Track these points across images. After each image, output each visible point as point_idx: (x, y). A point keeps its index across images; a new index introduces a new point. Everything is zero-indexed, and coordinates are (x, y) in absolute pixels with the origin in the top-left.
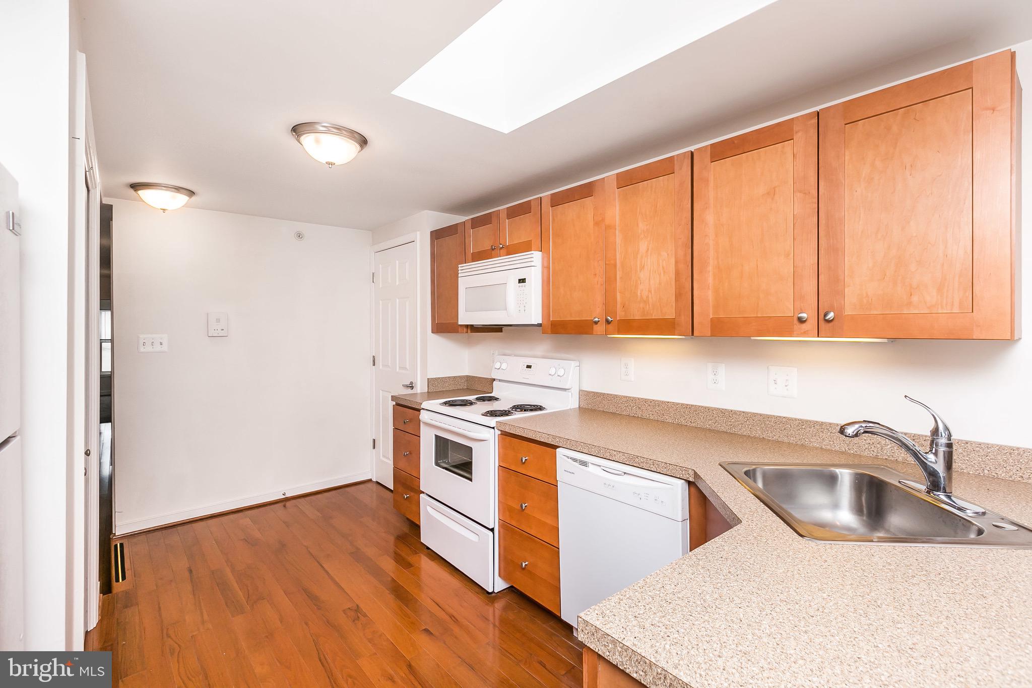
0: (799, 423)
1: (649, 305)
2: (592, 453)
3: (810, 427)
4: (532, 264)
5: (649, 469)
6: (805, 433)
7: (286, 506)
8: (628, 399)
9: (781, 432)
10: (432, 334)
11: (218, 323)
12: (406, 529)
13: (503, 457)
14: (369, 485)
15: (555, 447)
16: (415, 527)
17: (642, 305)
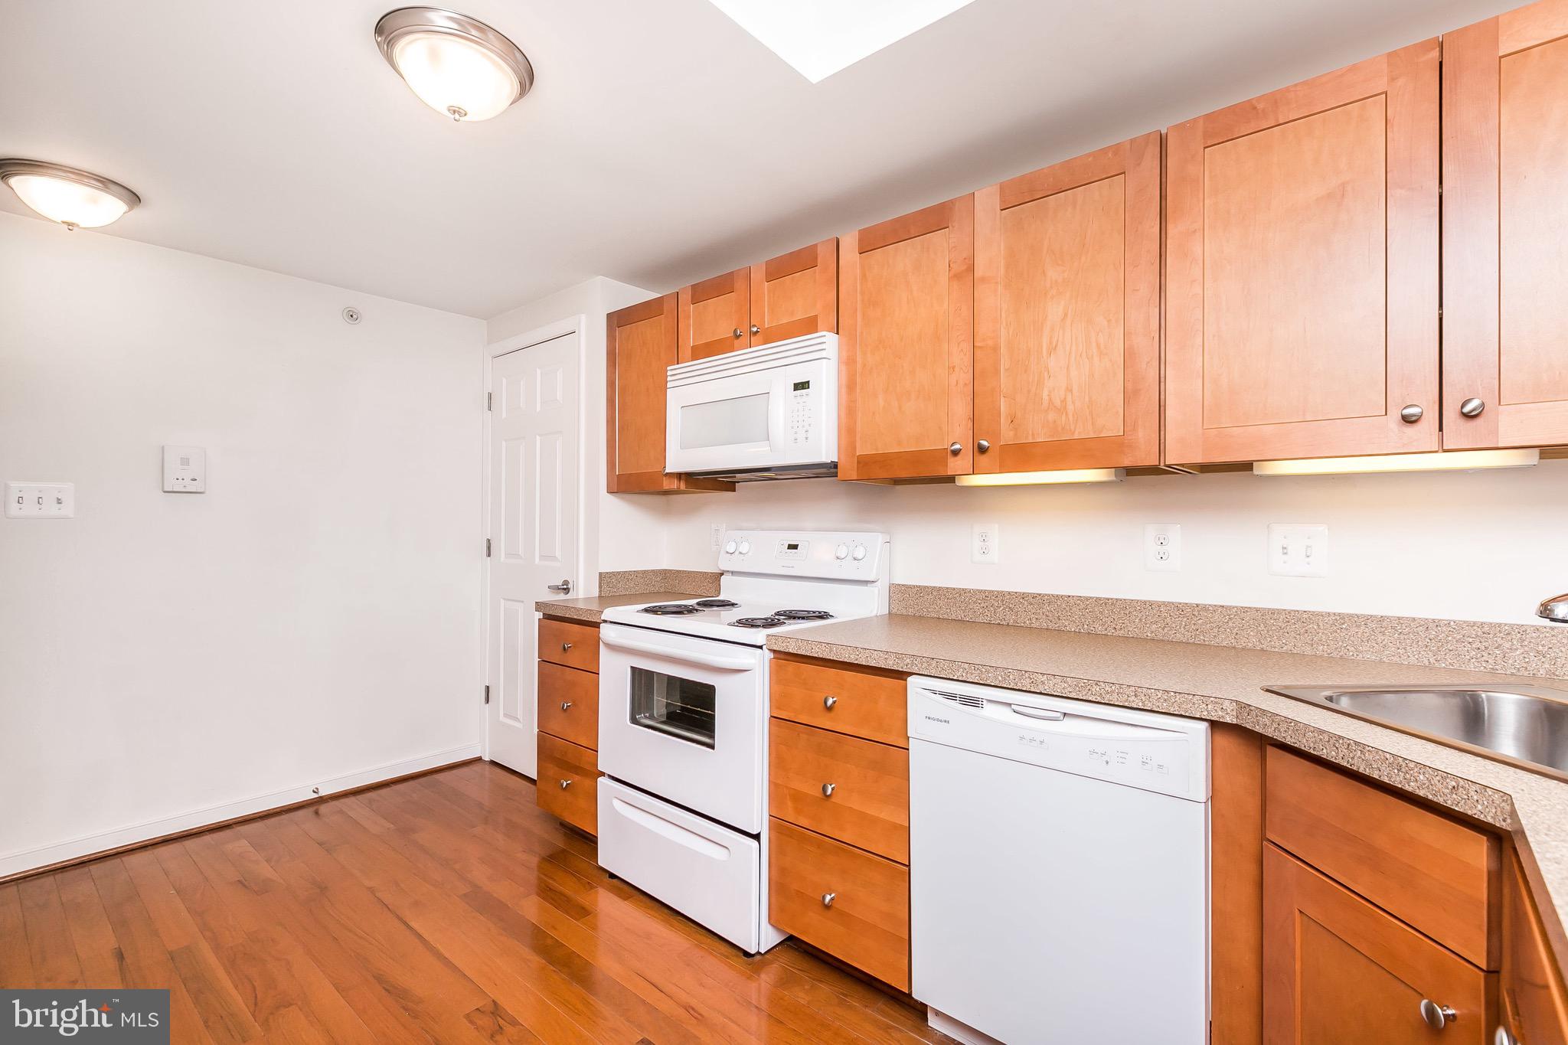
0: (1336, 620)
1: (1067, 414)
2: (988, 682)
3: (1358, 626)
4: (823, 354)
5: (1126, 704)
6: (1347, 636)
7: (320, 812)
8: (987, 596)
9: (1298, 637)
10: (608, 495)
11: (186, 467)
12: (559, 841)
13: (778, 700)
14: (476, 768)
15: (902, 675)
16: (588, 841)
17: (1051, 416)
